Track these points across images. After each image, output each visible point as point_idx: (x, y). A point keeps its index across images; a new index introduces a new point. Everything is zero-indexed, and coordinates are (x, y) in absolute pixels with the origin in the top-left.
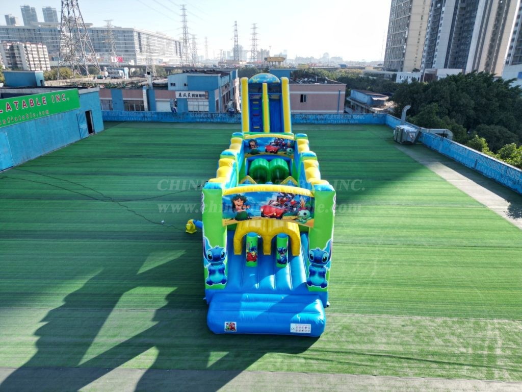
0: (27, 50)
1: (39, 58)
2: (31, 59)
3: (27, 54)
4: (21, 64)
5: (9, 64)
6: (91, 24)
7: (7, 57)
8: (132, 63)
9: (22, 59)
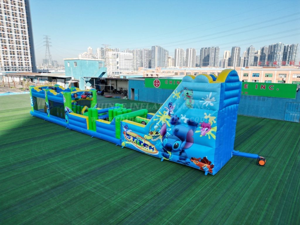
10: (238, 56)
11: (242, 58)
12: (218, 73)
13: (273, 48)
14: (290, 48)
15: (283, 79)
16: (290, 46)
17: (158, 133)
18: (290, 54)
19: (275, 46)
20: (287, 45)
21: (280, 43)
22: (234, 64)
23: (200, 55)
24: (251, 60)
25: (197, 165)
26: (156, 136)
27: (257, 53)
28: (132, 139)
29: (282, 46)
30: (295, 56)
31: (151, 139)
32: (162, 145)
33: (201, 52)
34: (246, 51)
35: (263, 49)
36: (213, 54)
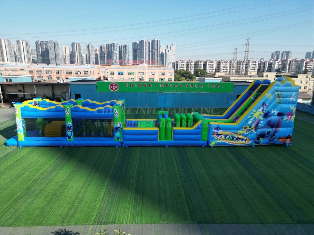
10: (80, 52)
11: (84, 55)
12: (84, 71)
13: (110, 47)
14: (124, 48)
15: (142, 76)
16: (123, 46)
17: (252, 127)
18: (124, 53)
19: (111, 45)
20: (120, 45)
21: (115, 42)
22: (77, 61)
23: (37, 49)
24: (93, 59)
25: (282, 141)
26: (249, 129)
27: (96, 51)
28: (223, 137)
29: (117, 45)
30: (128, 55)
31: (244, 133)
32: (256, 135)
33: (36, 45)
34: (86, 48)
35: (101, 48)
36: (53, 48)
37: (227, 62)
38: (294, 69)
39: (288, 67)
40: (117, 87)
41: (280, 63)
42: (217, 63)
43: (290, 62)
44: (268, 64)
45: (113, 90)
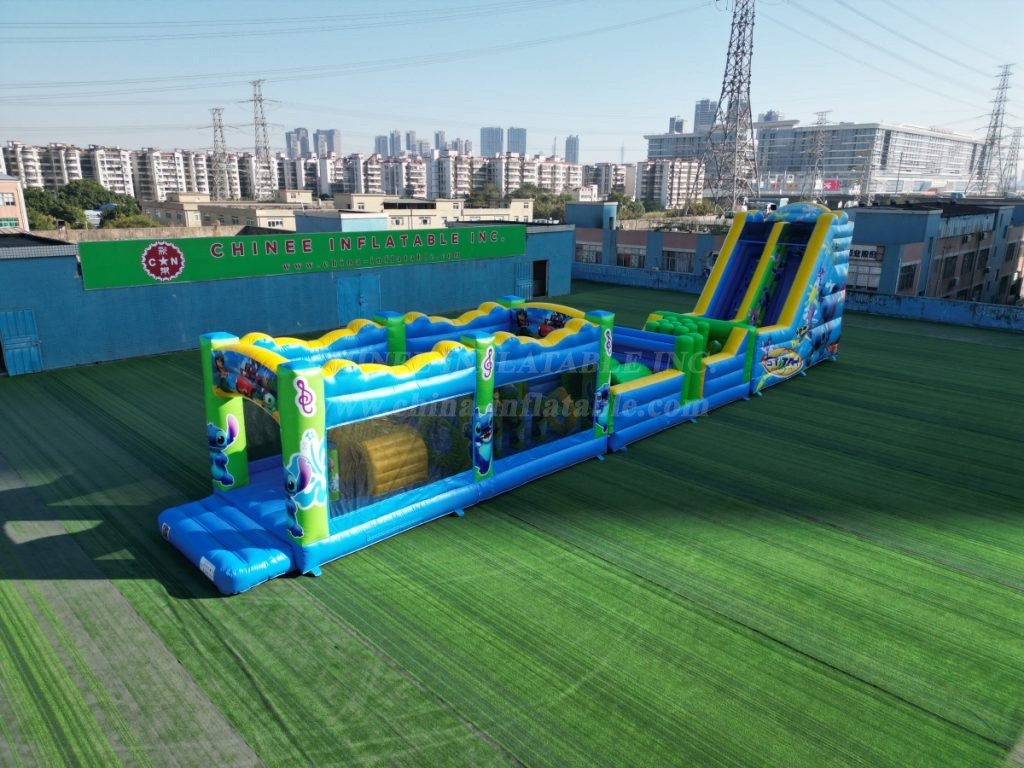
0: (672, 172)
1: (688, 184)
2: (676, 186)
3: (672, 178)
4: (659, 194)
5: (643, 194)
6: (796, 122)
7: (643, 183)
8: (856, 190)
9: (663, 187)
28: (774, 363)
37: (172, 156)
38: (380, 184)
39: (363, 178)
40: (180, 261)
41: (340, 165)
42: (134, 157)
43: (366, 163)
44: (305, 169)
45: (163, 276)
